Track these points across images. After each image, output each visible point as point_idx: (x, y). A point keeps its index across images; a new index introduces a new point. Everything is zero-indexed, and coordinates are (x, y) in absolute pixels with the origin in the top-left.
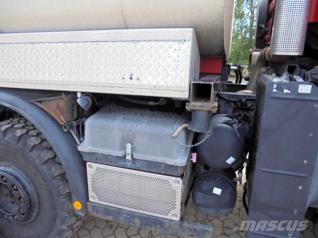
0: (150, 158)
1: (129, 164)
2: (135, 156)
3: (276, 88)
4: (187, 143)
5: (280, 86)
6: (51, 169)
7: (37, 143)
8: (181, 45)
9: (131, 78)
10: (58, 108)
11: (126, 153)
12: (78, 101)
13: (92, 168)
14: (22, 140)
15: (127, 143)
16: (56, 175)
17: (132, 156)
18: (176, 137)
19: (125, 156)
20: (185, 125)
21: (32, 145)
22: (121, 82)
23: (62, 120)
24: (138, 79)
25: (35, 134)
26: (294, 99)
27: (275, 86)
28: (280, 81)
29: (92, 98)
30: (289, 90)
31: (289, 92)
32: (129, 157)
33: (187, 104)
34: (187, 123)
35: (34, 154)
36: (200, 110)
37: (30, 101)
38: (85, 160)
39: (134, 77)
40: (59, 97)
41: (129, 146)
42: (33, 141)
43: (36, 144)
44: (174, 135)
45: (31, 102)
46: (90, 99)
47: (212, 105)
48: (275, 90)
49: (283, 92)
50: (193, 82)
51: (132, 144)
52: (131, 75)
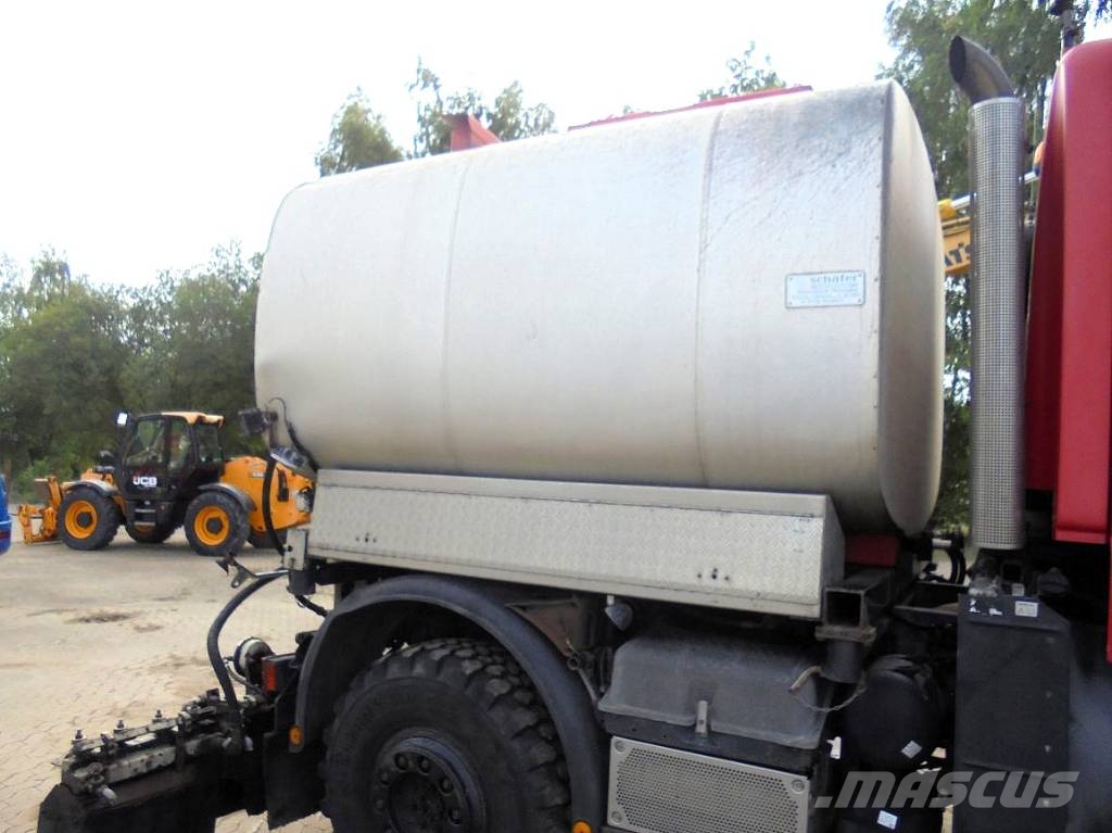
0: (744, 731)
1: (701, 744)
2: (715, 727)
3: (975, 605)
4: (820, 703)
5: (983, 603)
6: (530, 748)
7: (504, 691)
8: (805, 523)
9: (714, 577)
10: (561, 622)
11: (696, 719)
12: (608, 611)
13: (622, 750)
14: (474, 684)
15: (699, 700)
16: (541, 761)
17: (708, 726)
18: (797, 689)
19: (695, 725)
20: (814, 669)
21: (496, 694)
22: (695, 581)
23: (568, 645)
24: (727, 578)
25: (498, 673)
26: (1010, 627)
27: (973, 603)
28: (981, 592)
29: (633, 608)
30: (998, 610)
31: (1000, 613)
32: (701, 729)
33: (817, 628)
34: (817, 664)
35: (498, 715)
36: (840, 641)
37: (508, 605)
38: (609, 731)
39: (721, 575)
40: (568, 601)
41: (703, 707)
42: (497, 687)
43: (502, 695)
44: (793, 687)
45: (508, 609)
46: (629, 609)
47: (864, 632)
48: (973, 610)
49: (988, 612)
50: (827, 589)
51: (709, 704)
52: (715, 570)
